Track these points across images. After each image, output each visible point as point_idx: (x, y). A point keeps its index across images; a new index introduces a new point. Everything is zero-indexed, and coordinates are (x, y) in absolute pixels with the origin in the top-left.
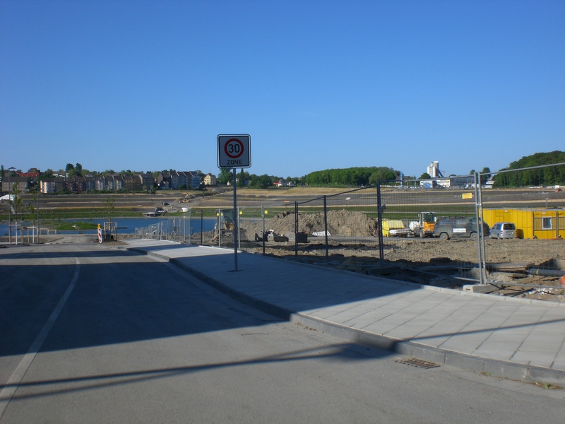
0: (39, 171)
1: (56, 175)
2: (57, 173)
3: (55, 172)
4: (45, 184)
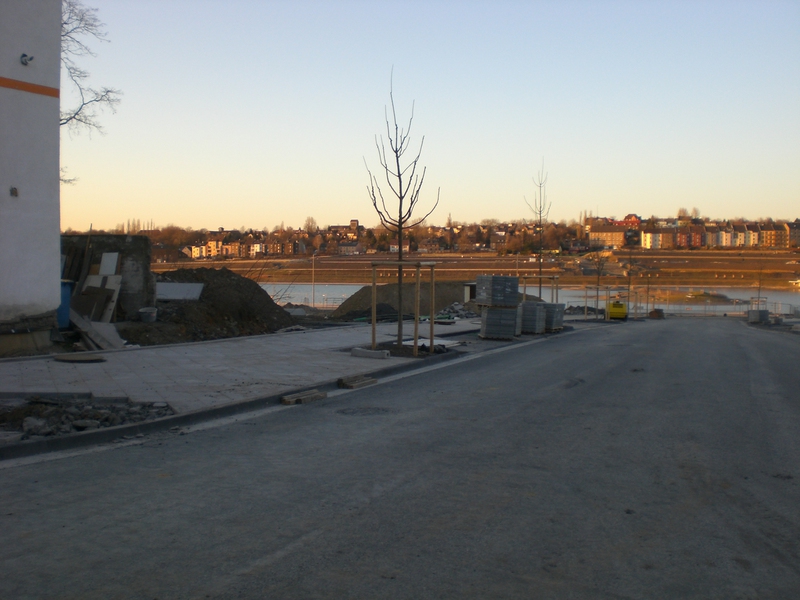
0: (639, 218)
1: (663, 224)
2: (665, 220)
3: (661, 220)
4: (649, 235)
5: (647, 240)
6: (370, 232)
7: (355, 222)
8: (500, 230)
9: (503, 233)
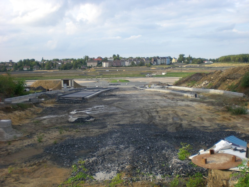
0: (102, 58)
1: (109, 59)
3: (108, 58)
4: (105, 63)
5: (104, 65)
6: (16, 64)
7: (11, 61)
8: (59, 62)
9: (60, 63)
